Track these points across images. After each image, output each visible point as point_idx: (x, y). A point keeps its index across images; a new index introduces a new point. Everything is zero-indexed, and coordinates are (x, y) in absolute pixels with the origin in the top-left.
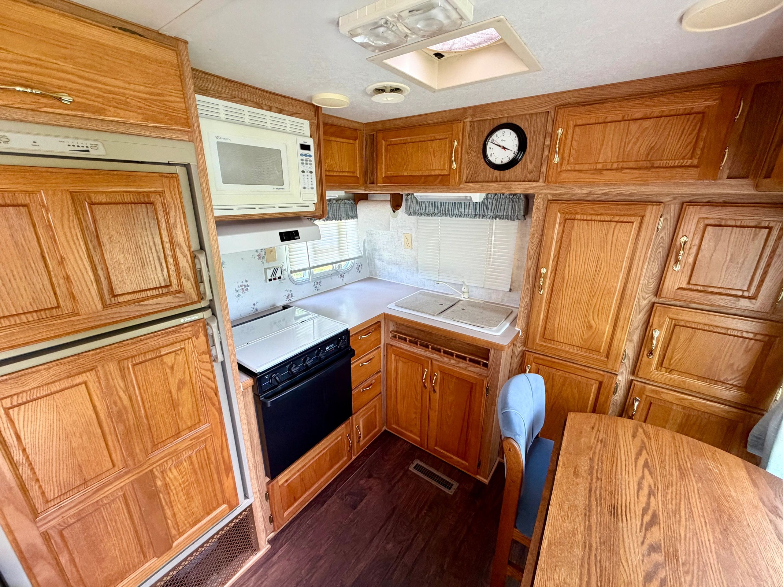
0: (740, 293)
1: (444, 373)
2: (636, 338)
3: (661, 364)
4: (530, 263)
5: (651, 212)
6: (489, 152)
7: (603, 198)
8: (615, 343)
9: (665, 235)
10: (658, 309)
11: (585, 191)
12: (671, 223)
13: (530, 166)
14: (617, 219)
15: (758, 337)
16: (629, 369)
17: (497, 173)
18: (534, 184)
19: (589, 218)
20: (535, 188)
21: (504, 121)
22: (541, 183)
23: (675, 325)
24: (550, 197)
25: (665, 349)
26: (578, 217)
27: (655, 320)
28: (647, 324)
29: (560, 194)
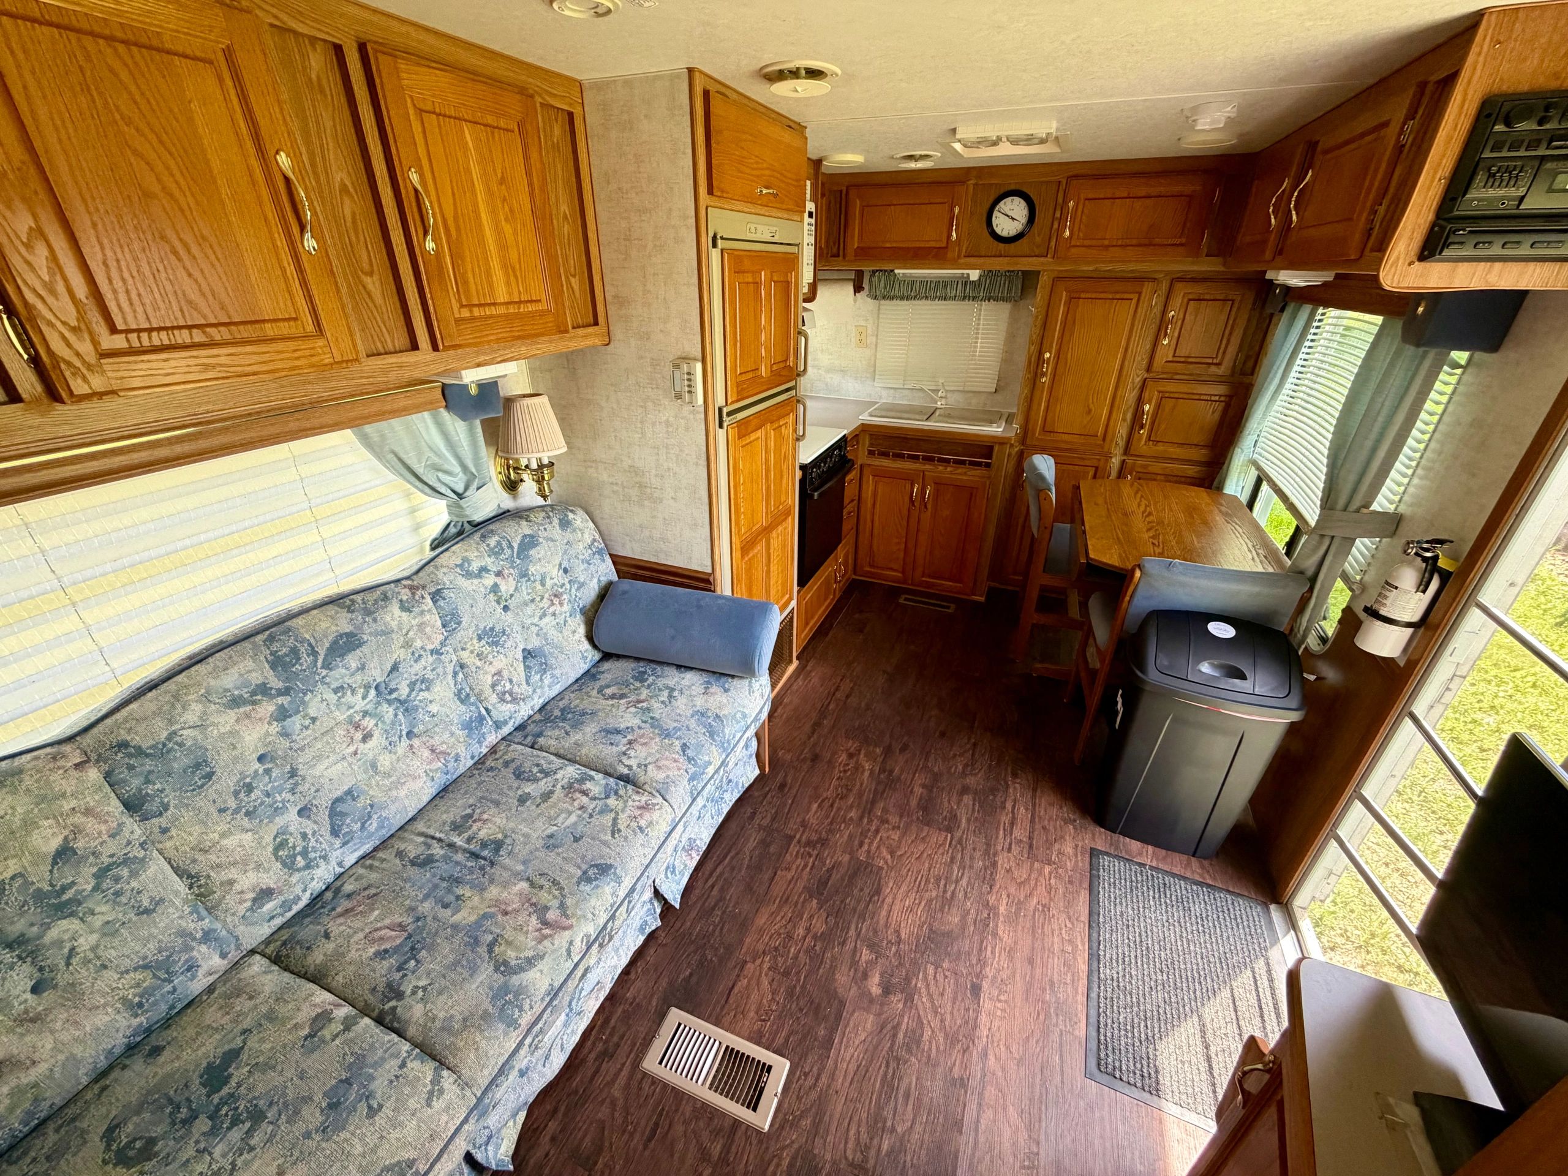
0: (1210, 361)
1: (938, 484)
2: (1129, 416)
3: (1149, 438)
4: (1032, 348)
5: (1147, 288)
6: (995, 222)
7: (1107, 275)
8: (1112, 423)
9: (1157, 311)
10: (1150, 383)
11: (1091, 268)
12: (1163, 299)
13: (1038, 239)
14: (1118, 296)
15: (1222, 399)
16: (1122, 451)
17: (1002, 245)
18: (1042, 259)
19: (1094, 296)
20: (1043, 264)
21: (1013, 187)
22: (1049, 259)
23: (1163, 396)
24: (1056, 274)
25: (1153, 423)
26: (1083, 295)
27: (1146, 395)
28: (1140, 402)
29: (1066, 271)
